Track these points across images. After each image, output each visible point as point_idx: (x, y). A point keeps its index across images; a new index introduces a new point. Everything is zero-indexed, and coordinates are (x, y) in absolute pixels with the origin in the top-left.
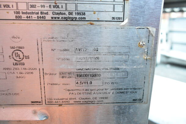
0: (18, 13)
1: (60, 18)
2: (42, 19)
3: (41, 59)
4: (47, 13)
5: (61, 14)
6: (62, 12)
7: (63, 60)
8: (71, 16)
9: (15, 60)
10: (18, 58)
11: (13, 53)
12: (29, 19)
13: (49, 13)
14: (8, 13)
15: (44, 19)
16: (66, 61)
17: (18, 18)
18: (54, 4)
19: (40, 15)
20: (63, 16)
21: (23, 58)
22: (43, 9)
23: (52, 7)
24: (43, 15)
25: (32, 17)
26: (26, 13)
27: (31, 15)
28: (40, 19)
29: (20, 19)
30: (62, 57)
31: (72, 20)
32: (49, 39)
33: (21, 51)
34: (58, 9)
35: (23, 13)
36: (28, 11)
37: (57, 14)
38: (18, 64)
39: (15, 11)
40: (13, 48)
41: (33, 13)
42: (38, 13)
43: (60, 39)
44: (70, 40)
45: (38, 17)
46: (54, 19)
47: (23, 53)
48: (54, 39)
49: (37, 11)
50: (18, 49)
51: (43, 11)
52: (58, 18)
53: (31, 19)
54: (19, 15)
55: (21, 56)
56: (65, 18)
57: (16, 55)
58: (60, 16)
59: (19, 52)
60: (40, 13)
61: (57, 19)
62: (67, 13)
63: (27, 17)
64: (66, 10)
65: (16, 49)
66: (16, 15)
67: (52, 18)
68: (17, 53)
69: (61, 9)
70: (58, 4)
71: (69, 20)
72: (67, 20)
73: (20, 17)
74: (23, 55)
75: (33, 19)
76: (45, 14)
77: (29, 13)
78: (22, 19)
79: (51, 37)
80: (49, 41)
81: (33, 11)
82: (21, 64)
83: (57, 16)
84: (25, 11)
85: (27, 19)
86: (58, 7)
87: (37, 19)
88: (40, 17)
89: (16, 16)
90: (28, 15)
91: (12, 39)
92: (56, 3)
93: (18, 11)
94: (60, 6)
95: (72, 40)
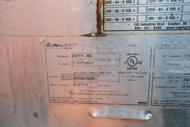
0: (138, 24)
1: (175, 28)
2: (158, 29)
3: (152, 65)
4: (163, 24)
5: (176, 24)
6: (177, 22)
7: (172, 65)
8: (185, 26)
9: (130, 65)
10: (132, 63)
11: (129, 59)
12: (146, 29)
13: (165, 24)
14: (129, 25)
15: (159, 29)
16: (176, 66)
17: (137, 29)
18: (170, 16)
19: (156, 26)
20: (178, 26)
21: (137, 64)
22: (160, 20)
23: (168, 18)
24: (159, 26)
25: (149, 27)
26: (145, 24)
27: (148, 26)
28: (156, 29)
29: (138, 30)
30: (172, 62)
31: (186, 29)
32: (163, 47)
33: (135, 57)
34: (173, 20)
35: (142, 25)
36: (146, 23)
37: (173, 24)
38: (132, 68)
39: (135, 23)
40: (129, 55)
41: (150, 24)
42: (155, 24)
43: (172, 46)
44: (182, 47)
45: (154, 27)
46: (169, 29)
47: (137, 59)
48: (167, 47)
49: (154, 23)
50: (133, 55)
51: (159, 22)
52: (173, 28)
53: (148, 29)
54: (138, 26)
55: (135, 62)
56: (179, 27)
57: (130, 61)
58: (175, 26)
59: (134, 58)
60: (156, 24)
61: (171, 29)
62: (182, 23)
63: (145, 28)
64: (181, 20)
65: (131, 55)
66: (135, 26)
67: (167, 28)
68: (132, 59)
69: (176, 20)
70: (174, 16)
71: (183, 29)
72: (180, 30)
73: (139, 28)
74: (137, 61)
75: (150, 29)
76: (161, 25)
77: (147, 25)
78: (141, 29)
79: (164, 45)
80: (161, 48)
81: (151, 23)
82: (134, 68)
83: (172, 26)
84: (144, 23)
85: (144, 29)
86: (174, 18)
87: (153, 29)
88: (157, 27)
89: (135, 28)
90: (146, 26)
91: (129, 47)
92: (172, 15)
93: (137, 23)
94: (176, 17)
95: (184, 47)
